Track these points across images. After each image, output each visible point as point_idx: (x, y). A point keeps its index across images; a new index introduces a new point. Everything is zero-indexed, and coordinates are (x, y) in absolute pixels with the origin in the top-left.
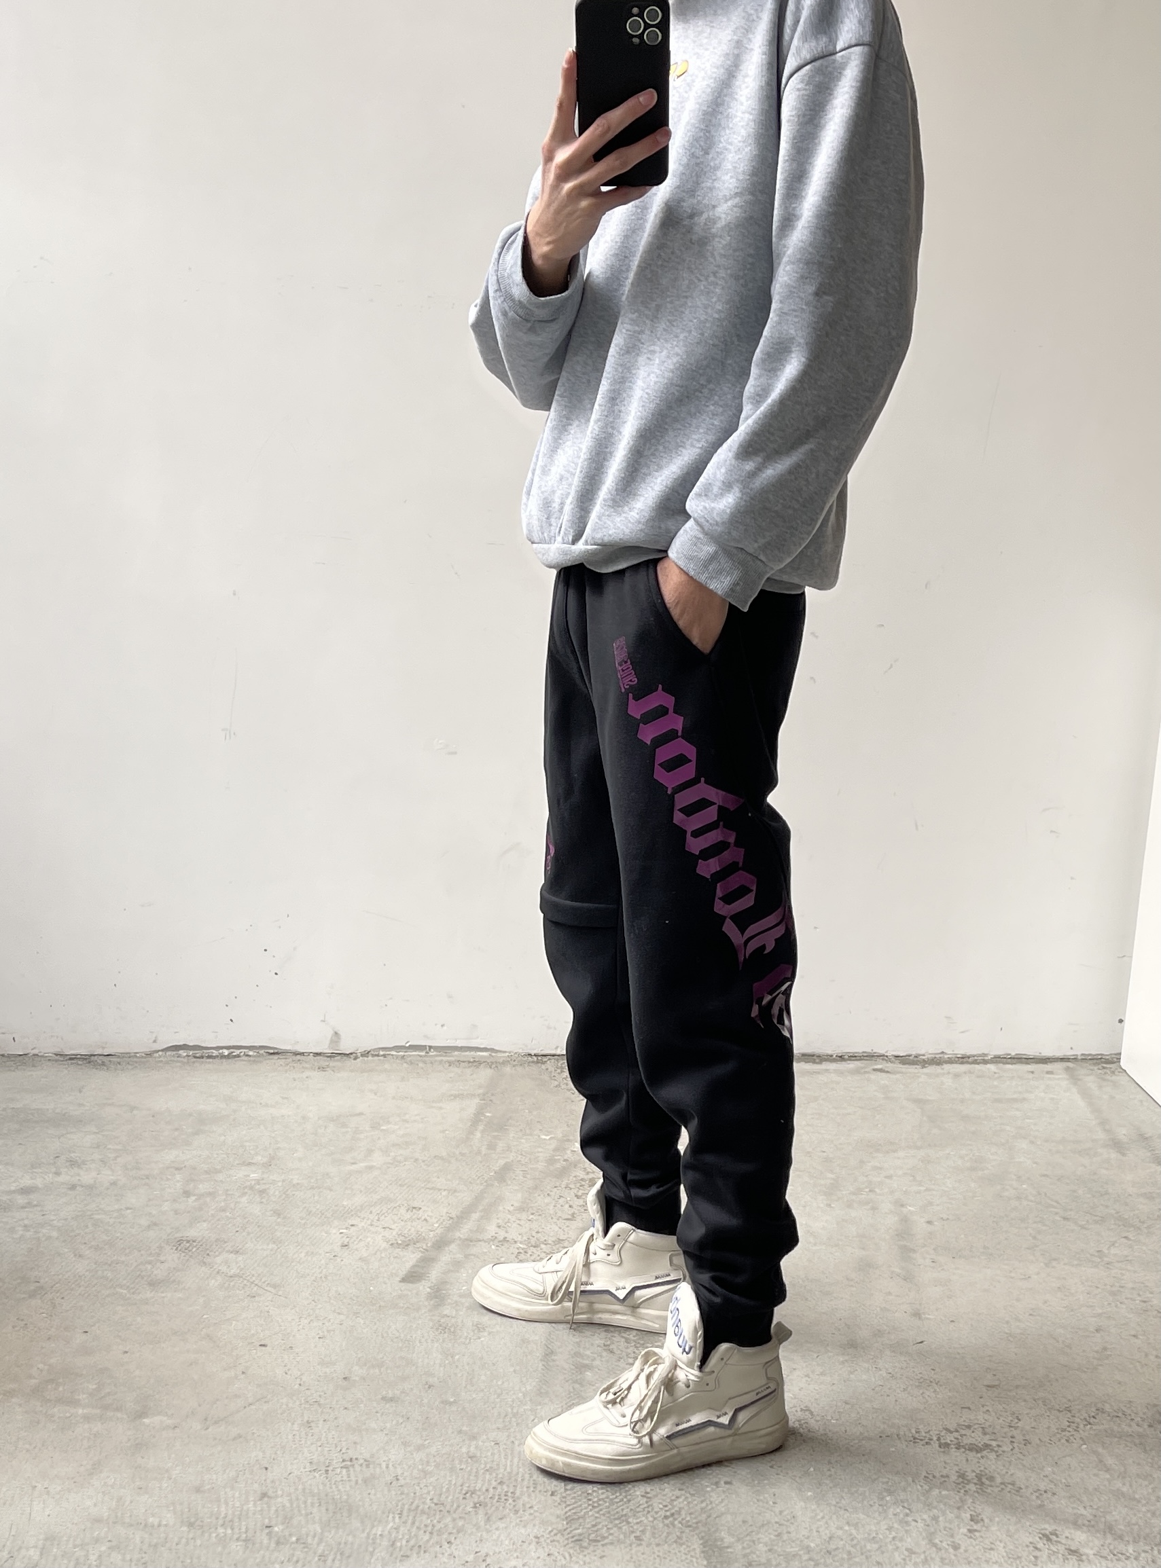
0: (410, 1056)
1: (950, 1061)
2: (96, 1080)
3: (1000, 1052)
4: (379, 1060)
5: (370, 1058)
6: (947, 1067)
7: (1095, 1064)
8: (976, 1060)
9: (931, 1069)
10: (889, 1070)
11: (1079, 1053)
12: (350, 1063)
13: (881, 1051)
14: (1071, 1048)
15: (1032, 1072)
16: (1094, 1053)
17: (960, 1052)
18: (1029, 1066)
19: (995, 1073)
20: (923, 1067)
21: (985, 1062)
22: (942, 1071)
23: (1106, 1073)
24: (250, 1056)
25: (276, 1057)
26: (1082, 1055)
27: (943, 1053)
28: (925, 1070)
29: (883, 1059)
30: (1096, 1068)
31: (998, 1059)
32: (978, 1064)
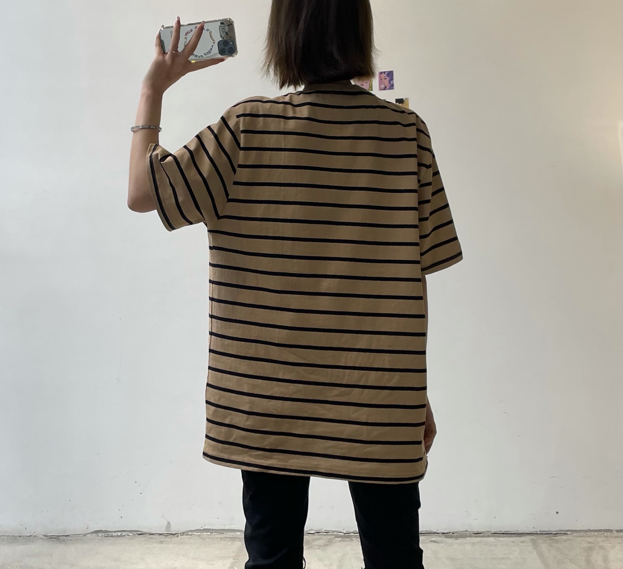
0: (203, 535)
1: (470, 536)
2: (60, 549)
3: (497, 530)
4: (188, 537)
5: (184, 536)
6: (468, 539)
7: (547, 537)
8: (484, 535)
9: (460, 540)
10: (439, 541)
11: (538, 530)
12: (175, 539)
13: (435, 531)
14: (534, 528)
15: (513, 542)
16: (546, 530)
17: (476, 530)
18: (512, 538)
19: (493, 542)
20: (456, 539)
21: (489, 536)
22: (466, 542)
23: (553, 542)
24: (129, 535)
25: (141, 536)
26: (540, 531)
27: (466, 531)
28: (457, 541)
29: (435, 535)
30: (547, 539)
31: (495, 534)
32: (485, 537)
